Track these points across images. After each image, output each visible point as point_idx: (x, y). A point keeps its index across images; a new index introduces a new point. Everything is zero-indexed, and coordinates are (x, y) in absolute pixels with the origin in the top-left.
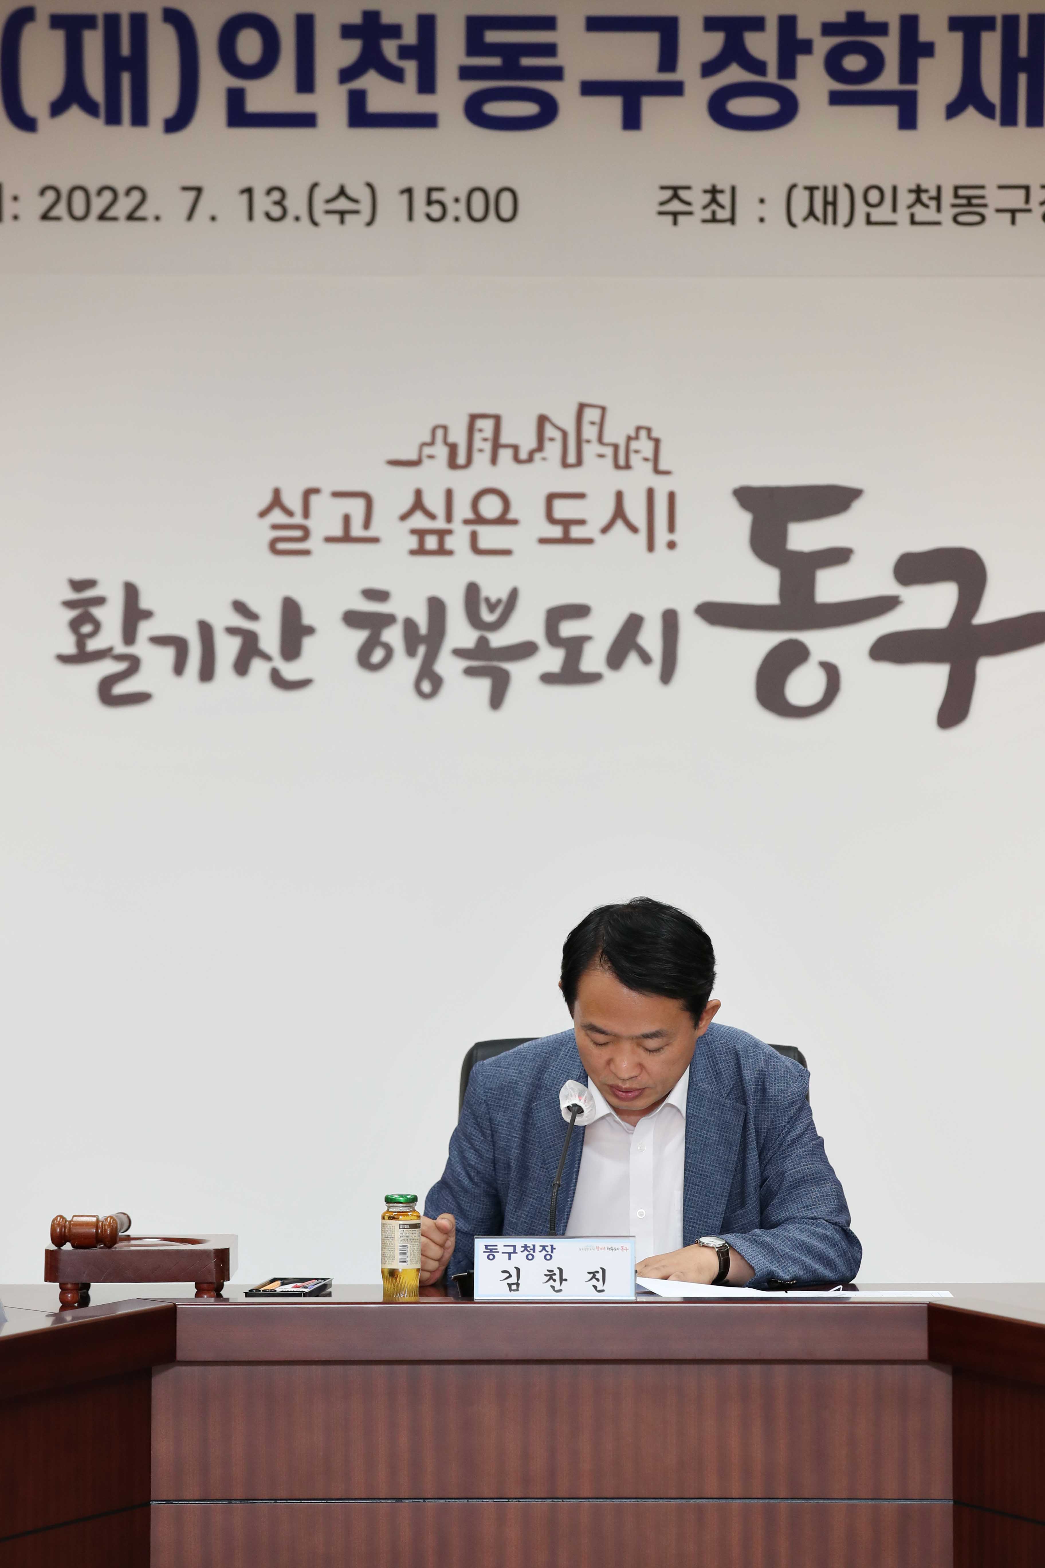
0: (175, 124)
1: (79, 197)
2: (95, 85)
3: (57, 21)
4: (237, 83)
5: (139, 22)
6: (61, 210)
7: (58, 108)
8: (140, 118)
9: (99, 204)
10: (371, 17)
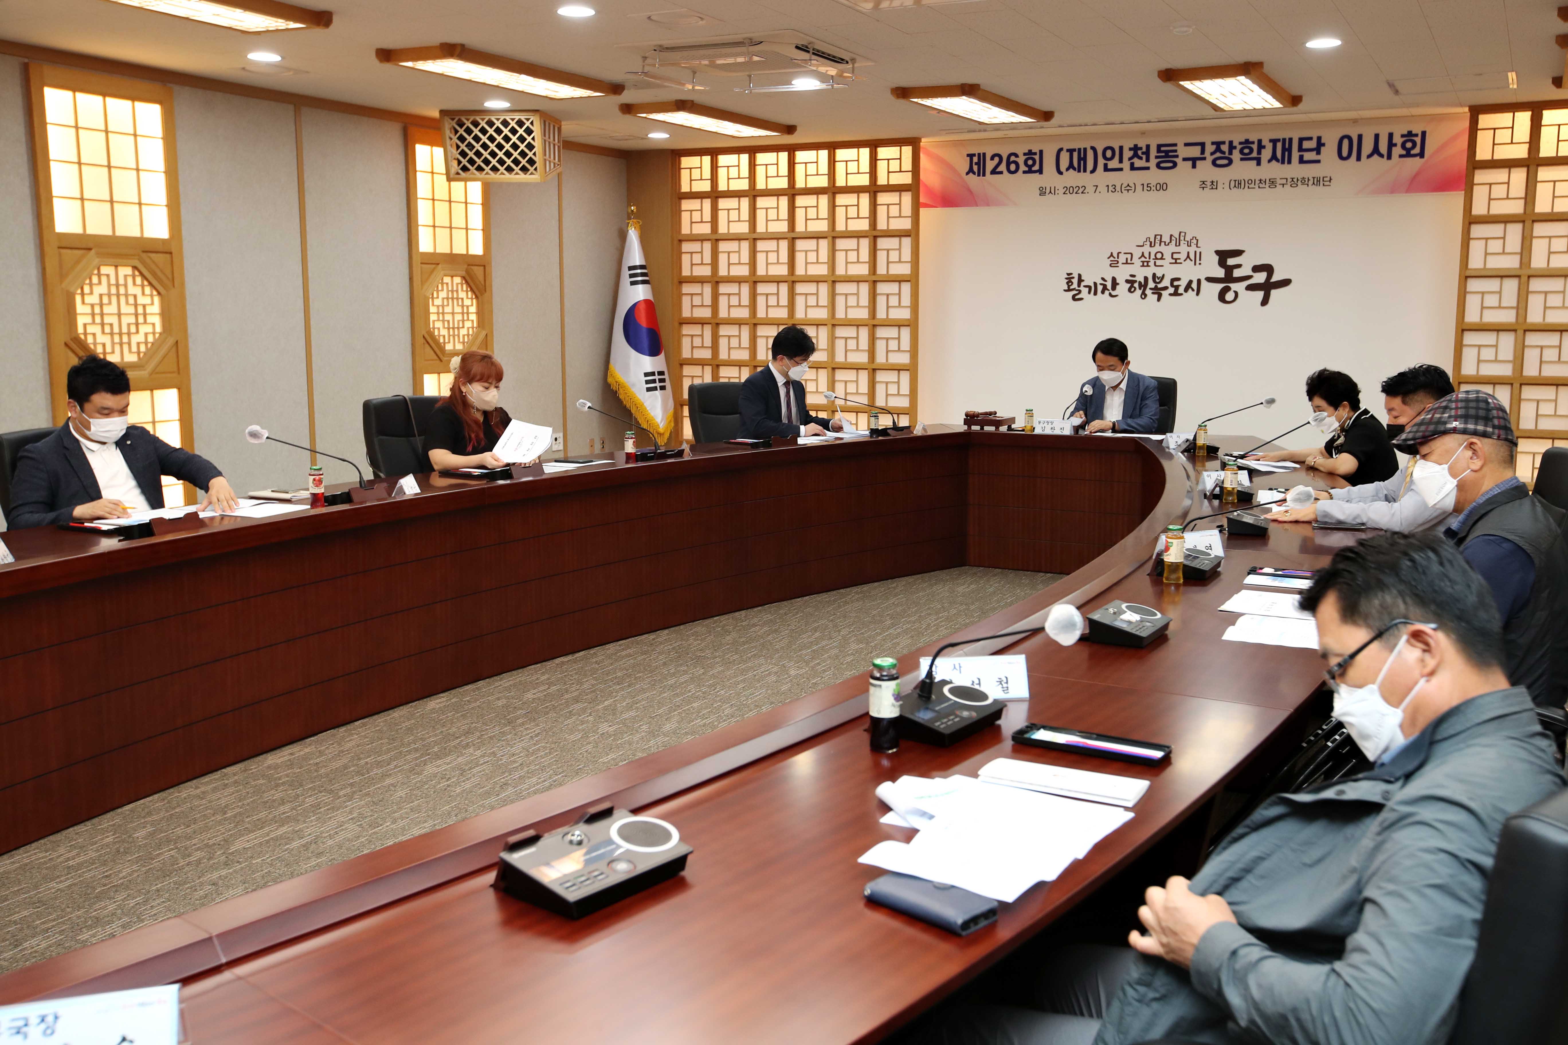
0: (1092, 172)
1: (1071, 189)
2: (1076, 164)
3: (1068, 150)
4: (1106, 162)
5: (1085, 149)
6: (1067, 192)
7: (1067, 169)
8: (1085, 171)
9: (1075, 190)
10: (1136, 146)
